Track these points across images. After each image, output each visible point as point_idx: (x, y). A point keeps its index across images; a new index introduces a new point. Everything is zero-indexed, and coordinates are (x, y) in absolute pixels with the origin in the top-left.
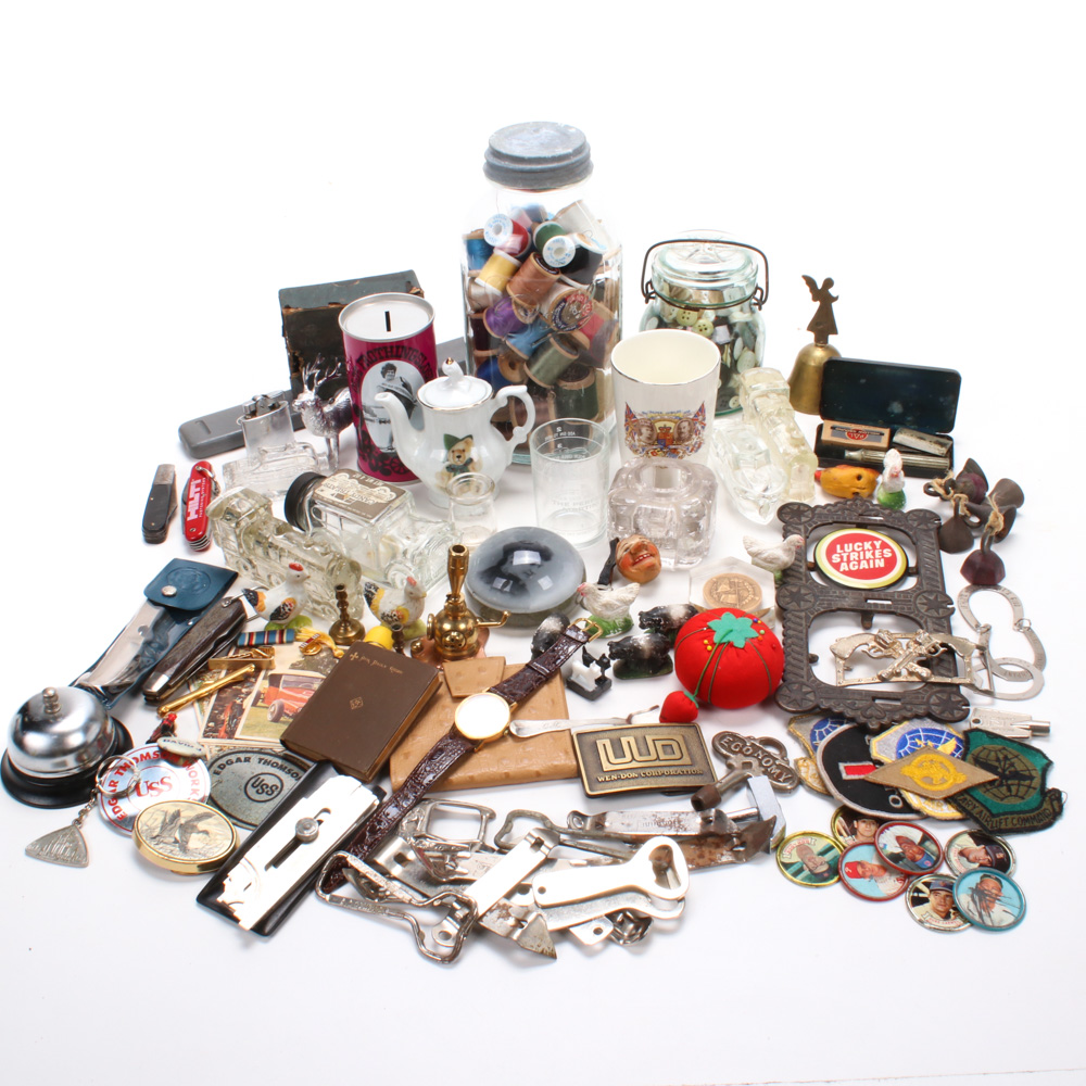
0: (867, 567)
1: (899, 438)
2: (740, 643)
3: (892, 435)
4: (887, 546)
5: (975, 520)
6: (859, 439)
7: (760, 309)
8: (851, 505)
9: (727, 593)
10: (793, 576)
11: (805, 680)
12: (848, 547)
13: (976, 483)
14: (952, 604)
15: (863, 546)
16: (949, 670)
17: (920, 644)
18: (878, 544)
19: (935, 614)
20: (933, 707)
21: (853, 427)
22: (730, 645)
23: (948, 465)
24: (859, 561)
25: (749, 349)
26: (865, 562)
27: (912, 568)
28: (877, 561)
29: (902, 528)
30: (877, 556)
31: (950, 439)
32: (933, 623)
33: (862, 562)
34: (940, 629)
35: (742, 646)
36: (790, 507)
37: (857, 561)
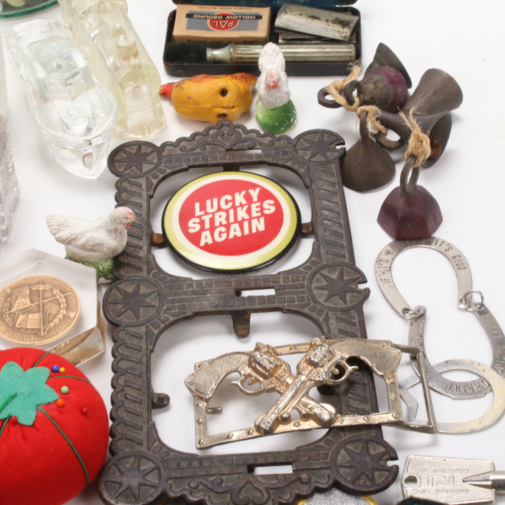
0: (239, 234)
1: (286, 20)
2: (27, 418)
3: (273, 17)
4: (270, 196)
5: (393, 137)
6: (226, 28)
8: (216, 135)
9: (26, 311)
10: (129, 265)
11: (143, 449)
12: (211, 205)
13: (392, 82)
14: (365, 281)
15: (233, 201)
16: (364, 400)
17: (315, 365)
18: (254, 194)
19: (341, 304)
20: (342, 470)
21: (218, 10)
22: (13, 421)
23: (353, 53)
24: (228, 227)
26: (237, 226)
27: (307, 225)
28: (254, 222)
29: (289, 164)
30: (254, 214)
31: (356, 12)
32: (339, 319)
33: (233, 227)
34: (349, 328)
35: (30, 423)
36: (127, 149)
37: (224, 226)
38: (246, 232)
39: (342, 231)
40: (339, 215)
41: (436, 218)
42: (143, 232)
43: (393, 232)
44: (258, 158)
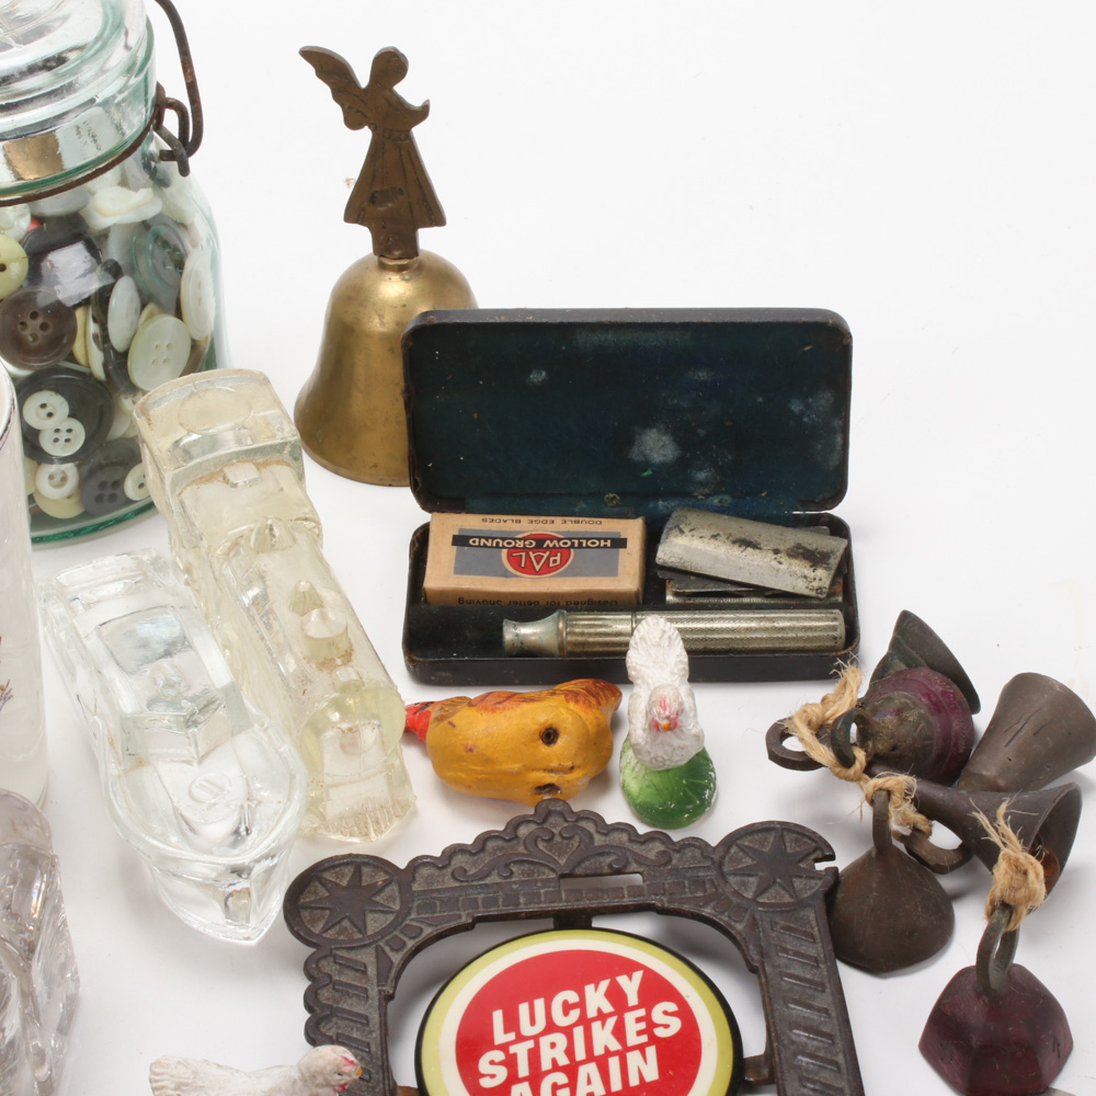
0: (599, 1090)
1: (681, 548)
3: (652, 541)
5: (944, 838)
6: (546, 569)
7: (184, 170)
8: (534, 839)
13: (937, 707)
15: (582, 1005)
18: (631, 986)
21: (526, 526)
23: (841, 632)
24: (571, 1071)
25: (163, 309)
26: (592, 1069)
27: (756, 1061)
28: (634, 1058)
29: (707, 911)
30: (632, 1039)
31: (839, 529)
33: (584, 1071)
36: (328, 876)
37: (564, 1069)
38: (616, 1085)
39: (842, 1083)
40: (833, 1043)
41: (1059, 1045)
42: (373, 1089)
43: (959, 1080)
44: (635, 896)
